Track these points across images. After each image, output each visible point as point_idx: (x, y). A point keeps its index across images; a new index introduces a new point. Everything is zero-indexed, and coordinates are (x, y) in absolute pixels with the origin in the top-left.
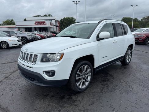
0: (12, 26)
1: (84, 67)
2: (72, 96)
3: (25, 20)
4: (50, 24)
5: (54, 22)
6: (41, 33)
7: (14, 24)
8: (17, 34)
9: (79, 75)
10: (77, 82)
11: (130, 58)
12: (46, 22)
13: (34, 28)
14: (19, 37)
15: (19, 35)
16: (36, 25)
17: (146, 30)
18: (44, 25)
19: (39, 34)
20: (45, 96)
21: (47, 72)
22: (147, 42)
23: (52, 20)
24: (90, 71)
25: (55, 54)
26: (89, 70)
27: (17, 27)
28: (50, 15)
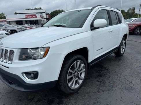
0: (2, 20)
1: (76, 63)
2: (63, 99)
3: (16, 14)
4: (40, 17)
5: (44, 15)
6: (32, 26)
7: (5, 18)
8: (6, 27)
9: (71, 73)
10: (69, 82)
11: (124, 49)
12: (37, 15)
13: (25, 21)
14: (8, 30)
15: (8, 28)
16: (27, 18)
17: (135, 20)
18: (35, 18)
19: (29, 27)
20: (30, 100)
21: (28, 74)
22: (136, 31)
23: (43, 13)
24: (83, 67)
25: (38, 48)
26: (82, 65)
27: (7, 20)
28: (40, 9)
